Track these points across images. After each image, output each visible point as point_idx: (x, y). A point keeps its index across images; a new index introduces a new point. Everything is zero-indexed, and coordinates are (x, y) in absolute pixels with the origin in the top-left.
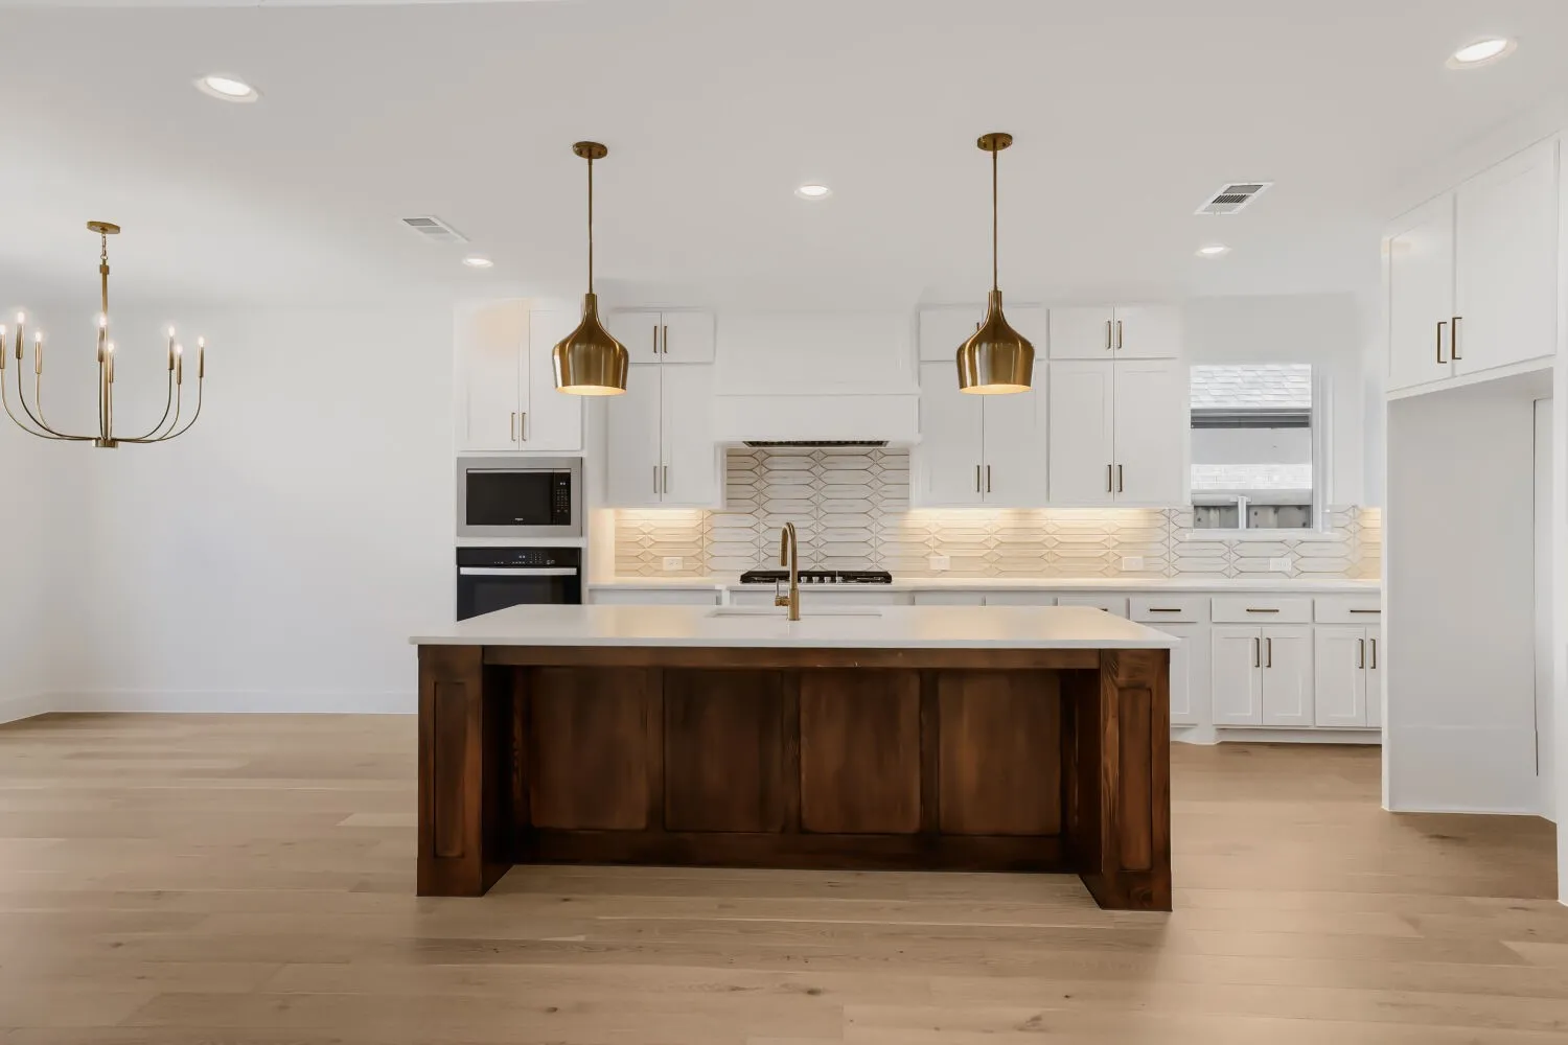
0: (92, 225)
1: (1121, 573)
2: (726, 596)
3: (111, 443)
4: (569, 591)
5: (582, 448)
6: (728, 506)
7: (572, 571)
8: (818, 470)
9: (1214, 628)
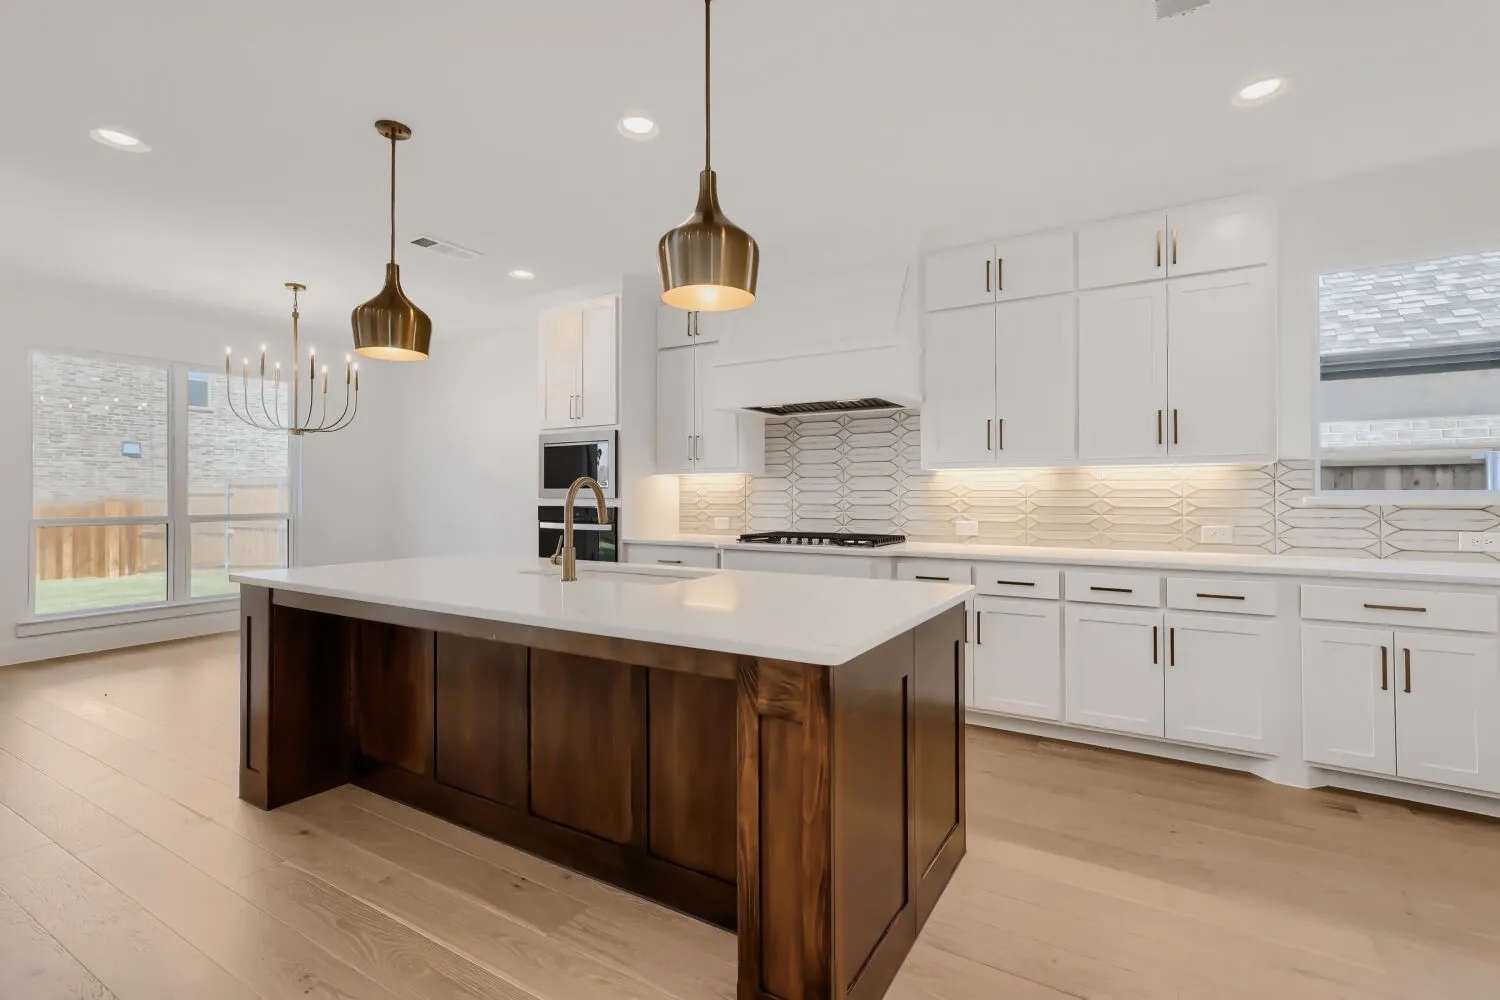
0: (288, 286)
2: (721, 552)
3: (299, 432)
5: (618, 422)
6: (767, 471)
7: (609, 527)
9: (1304, 625)
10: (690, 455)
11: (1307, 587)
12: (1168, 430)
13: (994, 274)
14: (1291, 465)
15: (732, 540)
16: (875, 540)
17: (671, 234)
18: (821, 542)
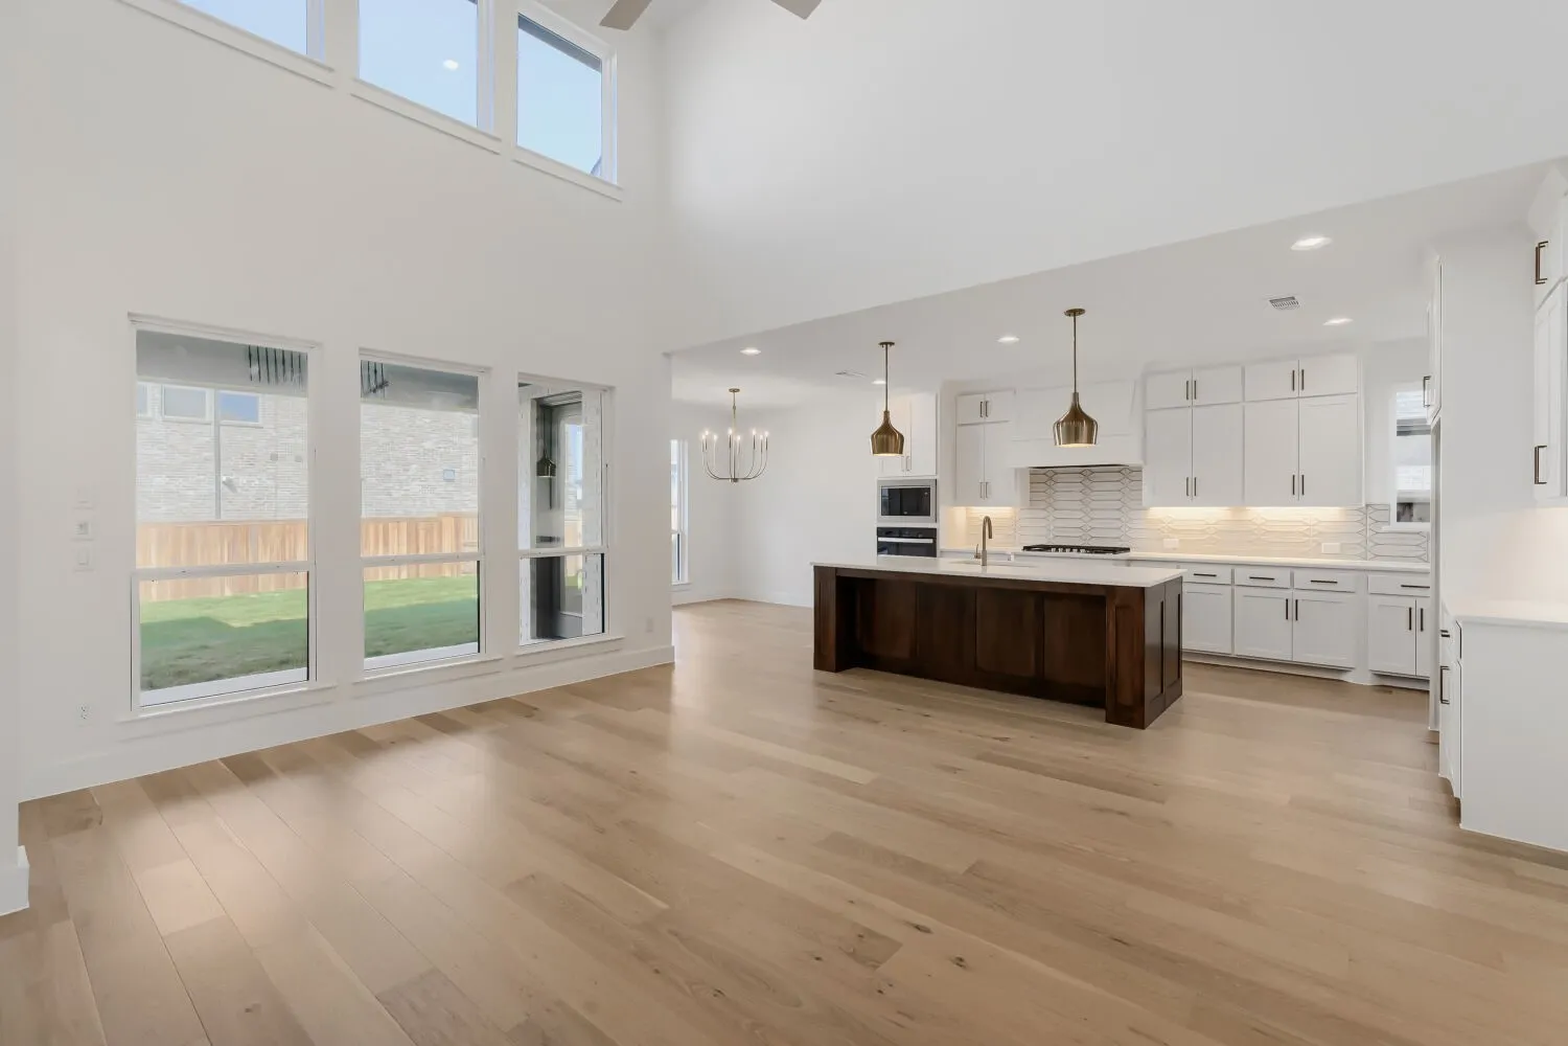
0: (730, 390)
1: (1320, 555)
2: (1012, 557)
3: (735, 480)
4: (931, 551)
5: (937, 474)
6: (1031, 505)
7: (931, 541)
8: (1087, 482)
9: (1370, 597)
10: (984, 494)
11: (1371, 576)
12: (1298, 488)
13: (1192, 390)
14: (1377, 507)
15: (1019, 549)
16: (1114, 550)
17: (1058, 423)
18: (1079, 551)
